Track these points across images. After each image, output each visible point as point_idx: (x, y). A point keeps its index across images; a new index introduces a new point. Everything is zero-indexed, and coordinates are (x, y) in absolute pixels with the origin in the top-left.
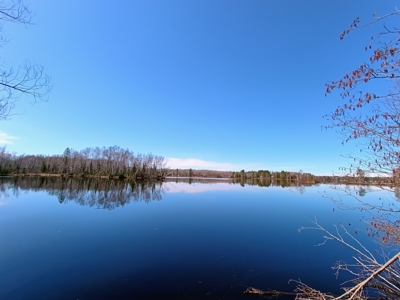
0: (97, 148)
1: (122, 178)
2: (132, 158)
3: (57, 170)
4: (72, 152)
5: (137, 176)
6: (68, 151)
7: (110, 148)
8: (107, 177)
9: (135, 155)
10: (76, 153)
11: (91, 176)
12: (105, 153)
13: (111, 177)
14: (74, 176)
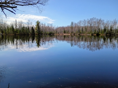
0: (85, 20)
1: (98, 35)
2: (103, 24)
3: (69, 32)
4: (74, 23)
5: (107, 34)
6: (72, 23)
7: (91, 19)
8: (90, 35)
9: (105, 21)
10: (76, 24)
11: (83, 34)
12: (89, 22)
13: (92, 35)
14: (76, 34)
